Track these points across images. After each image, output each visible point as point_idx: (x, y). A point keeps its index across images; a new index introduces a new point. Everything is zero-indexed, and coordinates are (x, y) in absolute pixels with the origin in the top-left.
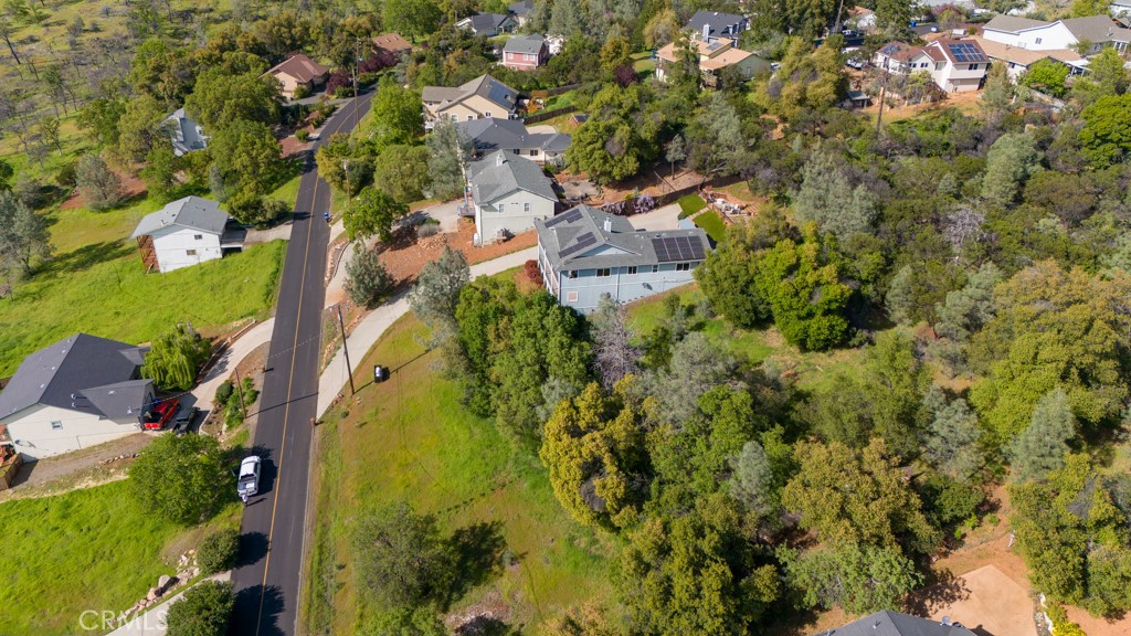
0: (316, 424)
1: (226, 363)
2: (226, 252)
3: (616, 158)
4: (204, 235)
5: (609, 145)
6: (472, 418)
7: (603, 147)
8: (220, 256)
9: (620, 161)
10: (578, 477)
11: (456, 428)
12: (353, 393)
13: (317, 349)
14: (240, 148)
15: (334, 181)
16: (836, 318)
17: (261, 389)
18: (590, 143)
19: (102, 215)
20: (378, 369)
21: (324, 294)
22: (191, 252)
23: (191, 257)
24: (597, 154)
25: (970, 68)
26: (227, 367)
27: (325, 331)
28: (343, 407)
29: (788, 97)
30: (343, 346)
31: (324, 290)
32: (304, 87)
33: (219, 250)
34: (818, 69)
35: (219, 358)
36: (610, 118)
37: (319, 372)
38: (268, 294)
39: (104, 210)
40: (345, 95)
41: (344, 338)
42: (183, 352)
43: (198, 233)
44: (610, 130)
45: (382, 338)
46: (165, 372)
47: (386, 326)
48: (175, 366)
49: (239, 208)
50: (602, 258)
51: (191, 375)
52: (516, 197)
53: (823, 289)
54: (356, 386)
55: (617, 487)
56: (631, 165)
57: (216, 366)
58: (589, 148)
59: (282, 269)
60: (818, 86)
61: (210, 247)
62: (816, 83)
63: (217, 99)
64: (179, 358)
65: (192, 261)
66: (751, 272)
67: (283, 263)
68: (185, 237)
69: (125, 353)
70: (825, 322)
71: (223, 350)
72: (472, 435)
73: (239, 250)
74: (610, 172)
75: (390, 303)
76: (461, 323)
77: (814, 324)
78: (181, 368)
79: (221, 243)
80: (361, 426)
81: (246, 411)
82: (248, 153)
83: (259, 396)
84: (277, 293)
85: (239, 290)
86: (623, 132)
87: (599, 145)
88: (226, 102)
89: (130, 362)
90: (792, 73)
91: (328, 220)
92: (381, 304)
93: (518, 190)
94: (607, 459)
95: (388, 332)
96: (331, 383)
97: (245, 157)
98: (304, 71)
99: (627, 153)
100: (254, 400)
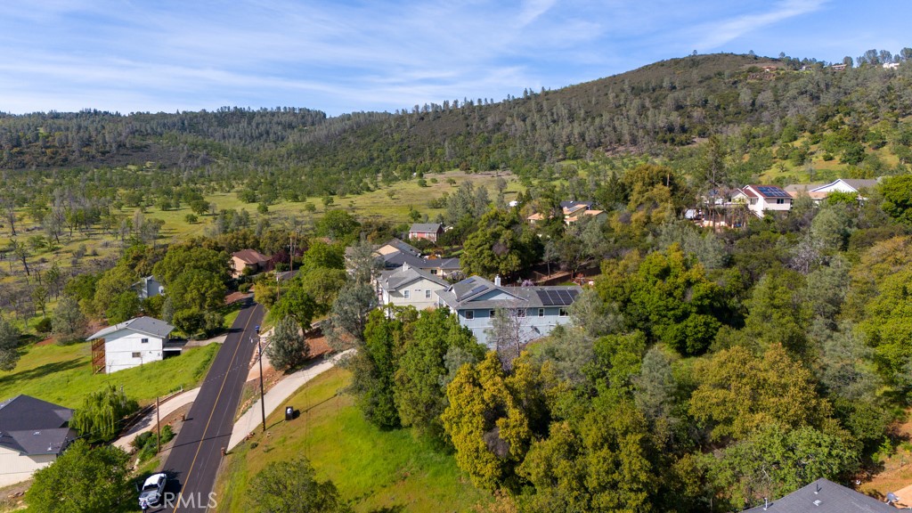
0: (226, 454)
1: (150, 420)
2: (167, 355)
3: (502, 257)
4: (150, 339)
5: (495, 248)
6: (375, 429)
7: (491, 248)
8: (161, 358)
9: (505, 259)
10: (481, 426)
11: (359, 442)
12: (264, 430)
13: (236, 406)
14: (192, 286)
15: (267, 302)
16: (710, 317)
17: (178, 432)
18: (479, 246)
19: (67, 347)
20: (289, 410)
21: (248, 374)
22: (136, 355)
23: (137, 359)
24: (486, 253)
25: (778, 202)
26: (150, 423)
27: (244, 392)
28: (253, 441)
29: (636, 221)
30: (260, 400)
31: (248, 371)
32: (251, 267)
33: (161, 353)
34: (658, 201)
35: (144, 417)
36: (495, 227)
37: (234, 419)
38: (198, 373)
39: (69, 344)
40: (283, 269)
41: (263, 394)
42: (111, 403)
43: (145, 337)
44: (496, 236)
45: (295, 393)
46: (91, 423)
47: (301, 385)
48: (101, 416)
49: (184, 319)
50: (494, 301)
51: (115, 428)
52: (418, 285)
53: (695, 288)
54: (267, 425)
55: (521, 424)
56: (514, 261)
57: (139, 423)
58: (479, 249)
59: (213, 360)
60: (660, 212)
61: (153, 350)
62: (658, 210)
63: (180, 262)
64: (107, 409)
65: (137, 362)
66: (627, 291)
67: (215, 356)
68: (132, 341)
69: (58, 412)
70: (701, 319)
71: (149, 411)
72: (375, 446)
73: (178, 353)
74: (497, 268)
75: (305, 369)
76: (369, 341)
77: (690, 322)
78: (105, 419)
79: (164, 347)
80: (269, 451)
81: (160, 448)
82: (199, 291)
83: (176, 437)
84: (206, 373)
85: (173, 377)
86: (507, 234)
87: (487, 246)
88: (187, 264)
89: (61, 419)
90: (637, 207)
91: (258, 332)
92: (297, 370)
93: (421, 278)
94: (509, 402)
95: (301, 389)
96: (244, 426)
97: (195, 292)
98: (252, 257)
99: (510, 253)
100: (170, 439)
